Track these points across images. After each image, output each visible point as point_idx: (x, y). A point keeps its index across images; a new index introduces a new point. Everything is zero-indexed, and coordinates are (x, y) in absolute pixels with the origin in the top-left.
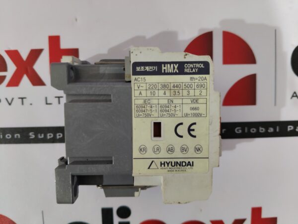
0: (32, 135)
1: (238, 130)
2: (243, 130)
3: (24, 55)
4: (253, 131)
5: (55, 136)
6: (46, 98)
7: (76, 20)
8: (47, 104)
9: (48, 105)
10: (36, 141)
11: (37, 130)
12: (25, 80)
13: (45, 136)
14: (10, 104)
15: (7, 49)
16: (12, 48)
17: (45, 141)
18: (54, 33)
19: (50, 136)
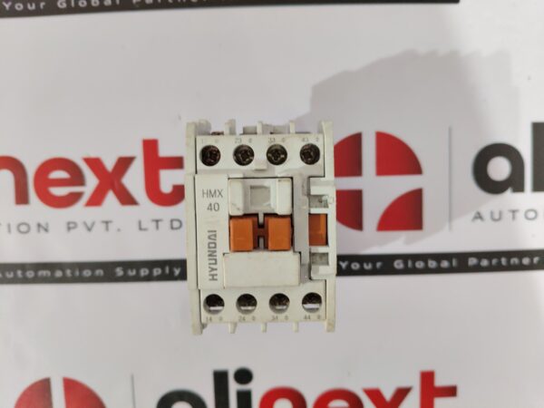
0: (119, 272)
1: (398, 264)
2: (406, 263)
3: (109, 164)
4: (420, 265)
5: (151, 272)
6: (140, 223)
7: (180, 118)
8: (141, 229)
9: (143, 232)
10: (125, 279)
11: (127, 265)
12: (111, 198)
13: (138, 272)
14: (89, 229)
15: (86, 156)
16: (93, 155)
17: (137, 279)
18: (150, 136)
19: (144, 272)
